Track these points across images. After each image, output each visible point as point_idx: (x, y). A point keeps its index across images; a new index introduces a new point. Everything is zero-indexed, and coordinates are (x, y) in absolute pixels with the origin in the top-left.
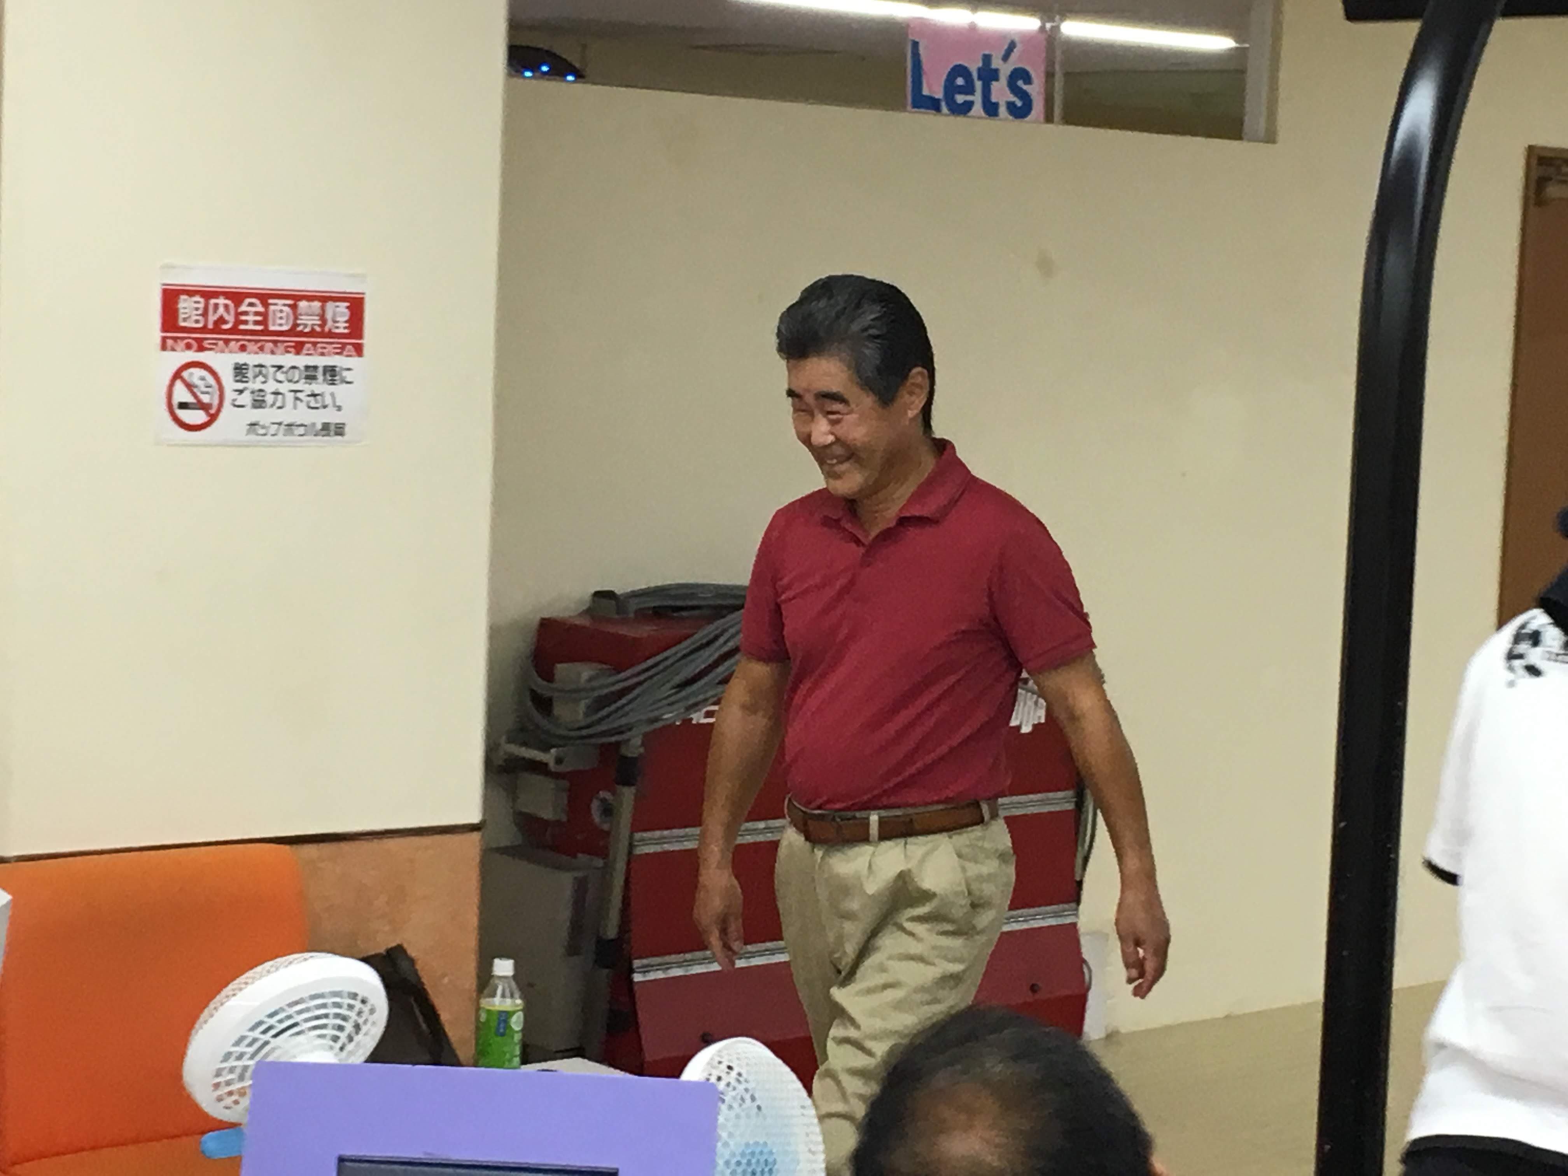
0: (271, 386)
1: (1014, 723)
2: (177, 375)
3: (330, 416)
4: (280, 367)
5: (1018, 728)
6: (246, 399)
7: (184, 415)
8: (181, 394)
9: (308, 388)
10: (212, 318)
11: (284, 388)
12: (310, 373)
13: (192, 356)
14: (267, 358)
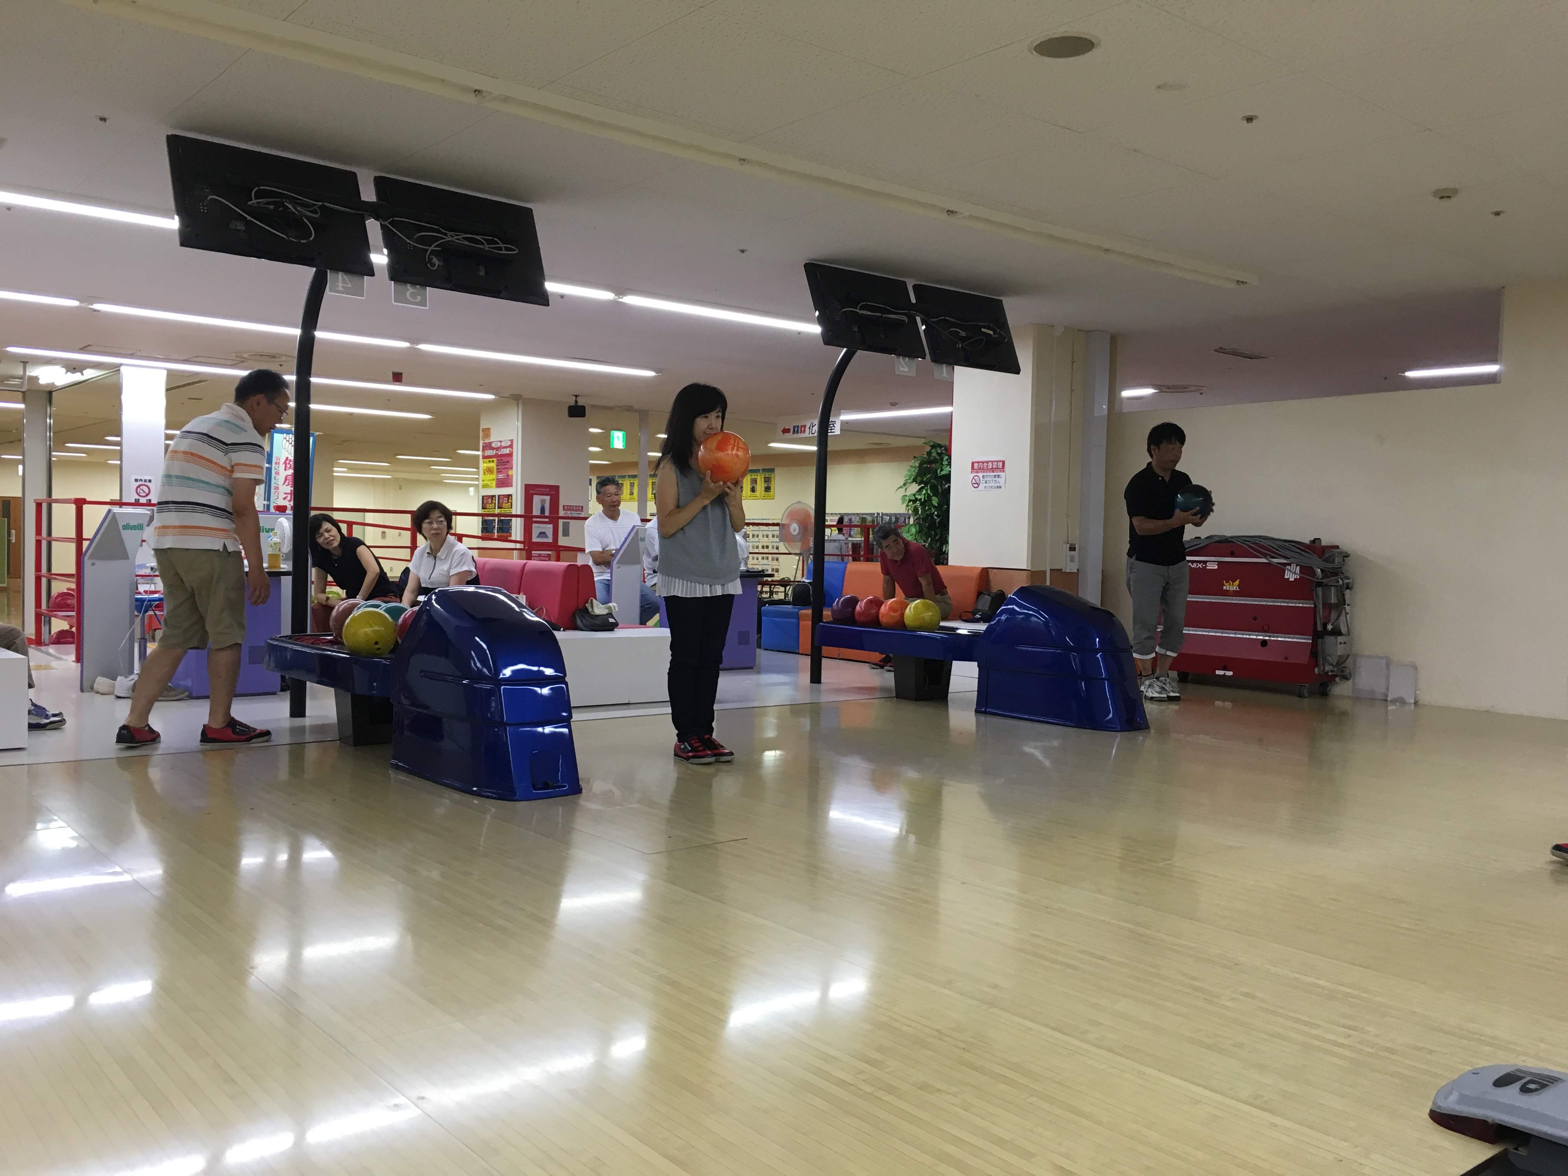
0: (988, 479)
1: (1286, 577)
2: (973, 478)
3: (999, 485)
4: (990, 476)
5: (1289, 579)
6: (984, 482)
8: (974, 482)
9: (994, 479)
10: (980, 467)
11: (991, 479)
12: (995, 476)
13: (975, 474)
14: (987, 474)
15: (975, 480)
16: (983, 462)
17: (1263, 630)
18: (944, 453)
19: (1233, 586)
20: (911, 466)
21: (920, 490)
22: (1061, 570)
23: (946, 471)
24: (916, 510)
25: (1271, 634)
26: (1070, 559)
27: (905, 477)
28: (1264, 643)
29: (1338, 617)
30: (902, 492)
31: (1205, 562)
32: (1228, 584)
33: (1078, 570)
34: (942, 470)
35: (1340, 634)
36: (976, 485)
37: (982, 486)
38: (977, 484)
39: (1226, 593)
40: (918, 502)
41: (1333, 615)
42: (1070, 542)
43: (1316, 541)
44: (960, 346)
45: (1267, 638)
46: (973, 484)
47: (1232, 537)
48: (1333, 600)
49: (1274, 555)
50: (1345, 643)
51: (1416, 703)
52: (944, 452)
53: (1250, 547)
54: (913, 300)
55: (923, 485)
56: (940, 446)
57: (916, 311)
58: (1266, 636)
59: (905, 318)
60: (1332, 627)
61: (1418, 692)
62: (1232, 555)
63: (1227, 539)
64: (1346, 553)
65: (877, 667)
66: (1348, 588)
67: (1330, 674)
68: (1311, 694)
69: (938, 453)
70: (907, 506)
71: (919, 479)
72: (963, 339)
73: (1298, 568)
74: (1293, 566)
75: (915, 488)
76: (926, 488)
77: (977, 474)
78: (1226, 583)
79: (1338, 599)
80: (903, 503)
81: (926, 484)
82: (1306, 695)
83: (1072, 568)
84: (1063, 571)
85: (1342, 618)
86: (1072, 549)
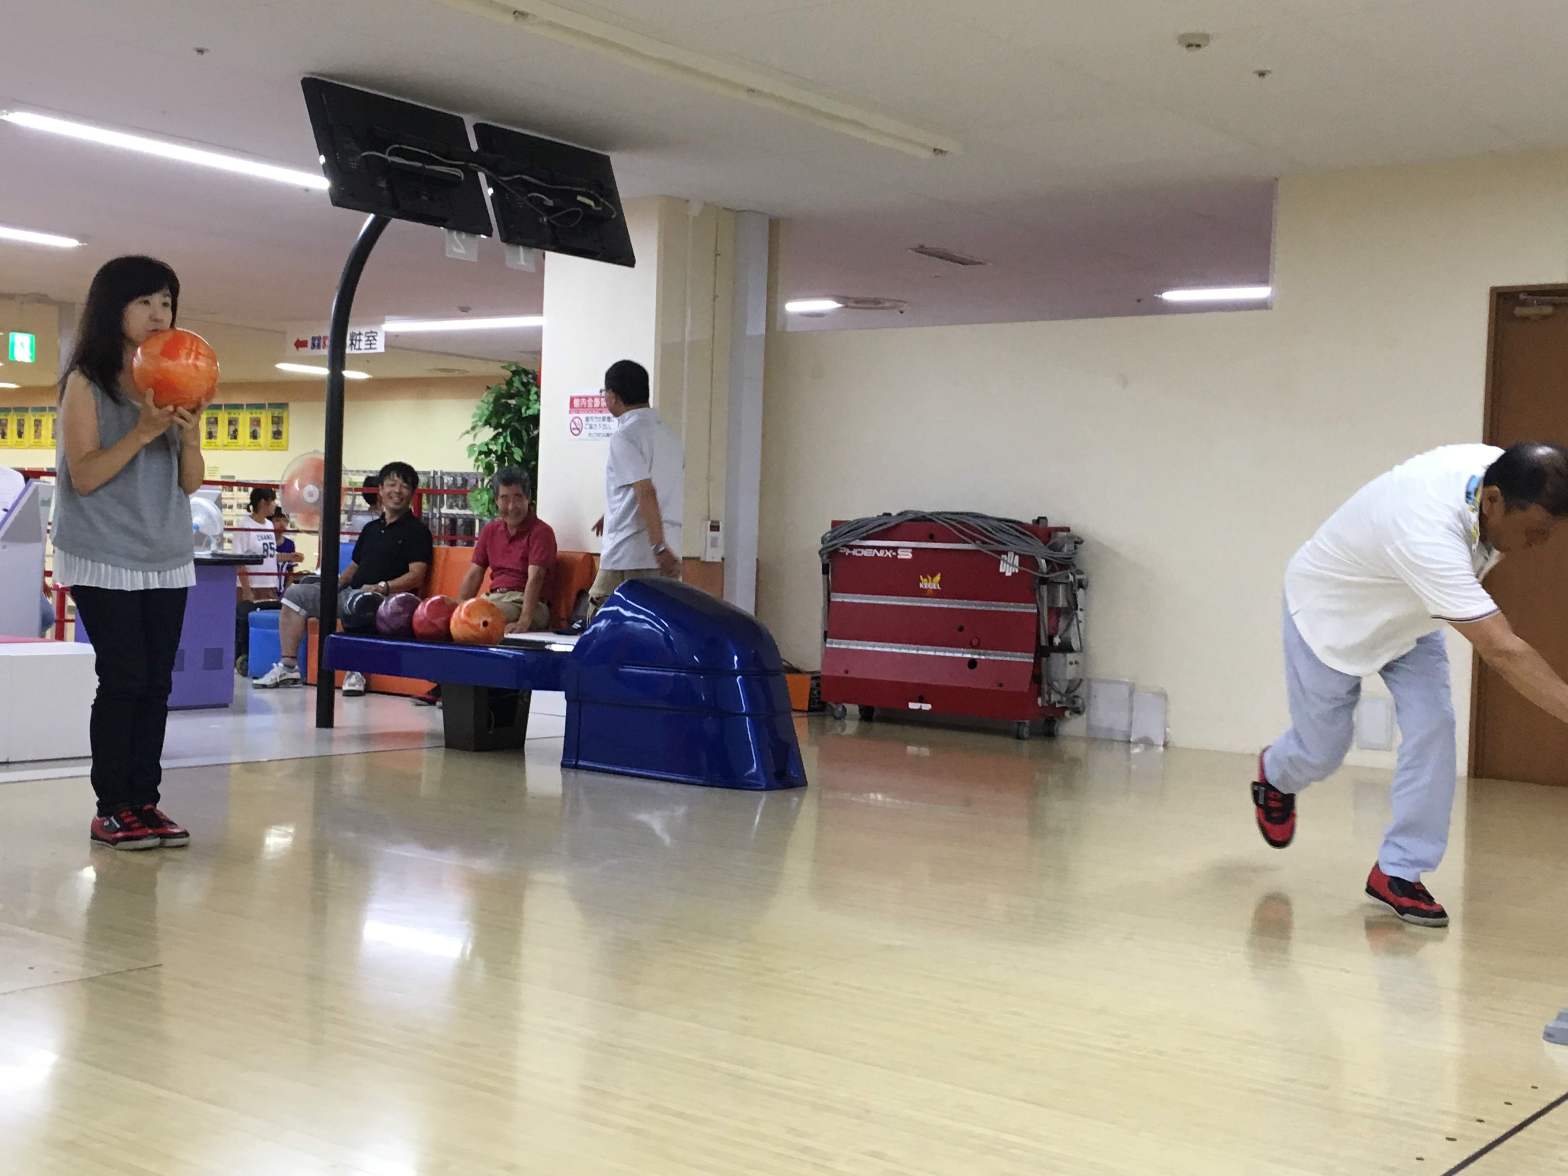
0: (594, 423)
1: (1001, 570)
2: (573, 421)
3: (609, 431)
4: (596, 418)
5: (1004, 573)
6: (588, 427)
7: (574, 431)
8: (573, 426)
9: (602, 423)
10: (582, 404)
11: (597, 423)
12: (604, 419)
13: (576, 415)
14: (593, 415)
15: (575, 424)
16: (587, 398)
17: (971, 646)
18: (532, 384)
19: (931, 584)
20: (483, 401)
21: (495, 438)
22: (698, 558)
23: (534, 409)
24: (489, 468)
25: (981, 651)
26: (712, 543)
27: (473, 417)
28: (972, 663)
29: (1068, 626)
30: (469, 440)
31: (895, 549)
32: (926, 580)
33: (723, 559)
34: (528, 408)
35: (1071, 650)
36: (576, 430)
37: (585, 432)
38: (578, 429)
39: (923, 593)
40: (493, 455)
41: (1062, 625)
42: (711, 518)
43: (1041, 520)
44: (545, 220)
45: (976, 657)
46: (571, 430)
47: (932, 514)
48: (1061, 602)
49: (987, 540)
50: (1076, 663)
51: (1165, 745)
52: (532, 381)
53: (954, 527)
54: (474, 147)
55: (500, 430)
56: (526, 373)
57: (480, 164)
58: (975, 654)
59: (461, 174)
60: (1059, 640)
61: (1168, 730)
62: (932, 538)
63: (924, 517)
64: (1079, 538)
65: (423, 703)
66: (1081, 585)
67: (1058, 706)
68: (1034, 734)
69: (523, 384)
70: (477, 460)
71: (494, 421)
72: (549, 211)
73: (1017, 557)
74: (1011, 554)
75: (488, 433)
76: (504, 434)
77: (581, 415)
78: (924, 578)
79: (1068, 602)
80: (469, 456)
81: (504, 428)
82: (1026, 735)
83: (713, 555)
84: (702, 559)
85: (1074, 630)
86: (715, 527)
